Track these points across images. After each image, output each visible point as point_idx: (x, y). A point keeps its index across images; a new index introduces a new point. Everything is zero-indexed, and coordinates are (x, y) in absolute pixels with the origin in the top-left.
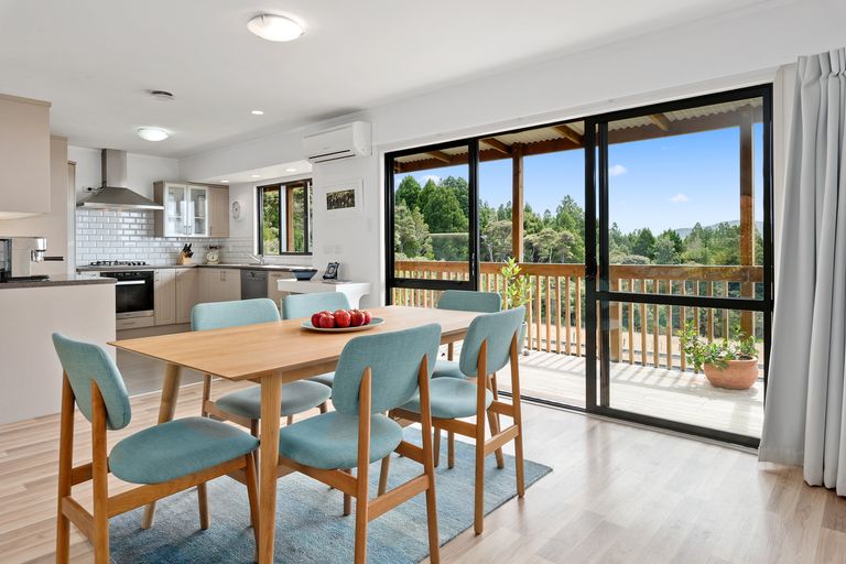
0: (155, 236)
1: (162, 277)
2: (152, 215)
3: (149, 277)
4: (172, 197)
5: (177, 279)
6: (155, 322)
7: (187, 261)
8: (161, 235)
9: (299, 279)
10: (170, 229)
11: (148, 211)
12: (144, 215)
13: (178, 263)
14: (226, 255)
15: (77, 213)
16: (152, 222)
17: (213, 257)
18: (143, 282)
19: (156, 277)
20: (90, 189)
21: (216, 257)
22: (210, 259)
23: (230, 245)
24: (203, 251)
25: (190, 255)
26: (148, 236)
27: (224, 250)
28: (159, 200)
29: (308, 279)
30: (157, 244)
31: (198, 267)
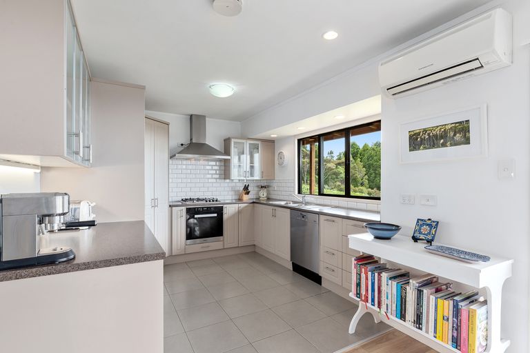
0: (225, 179)
1: (229, 211)
2: (223, 164)
3: (219, 211)
4: (236, 150)
5: (239, 212)
6: (224, 246)
7: (246, 198)
8: (229, 179)
9: (377, 238)
10: (235, 173)
11: (220, 160)
12: (218, 163)
13: (240, 200)
14: (272, 192)
15: (171, 162)
16: (223, 168)
17: (263, 194)
18: (216, 215)
19: (225, 211)
20: (182, 145)
21: (265, 195)
22: (262, 196)
23: (275, 185)
24: (256, 189)
25: (248, 193)
26: (220, 178)
27: (270, 189)
28: (227, 152)
29: (388, 239)
30: (226, 185)
31: (254, 203)
